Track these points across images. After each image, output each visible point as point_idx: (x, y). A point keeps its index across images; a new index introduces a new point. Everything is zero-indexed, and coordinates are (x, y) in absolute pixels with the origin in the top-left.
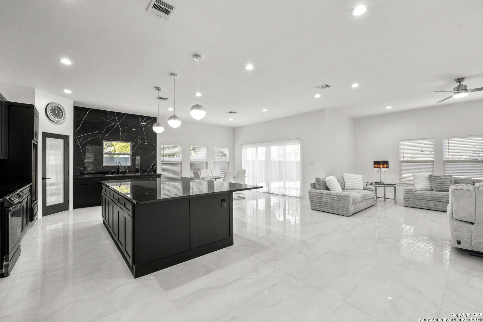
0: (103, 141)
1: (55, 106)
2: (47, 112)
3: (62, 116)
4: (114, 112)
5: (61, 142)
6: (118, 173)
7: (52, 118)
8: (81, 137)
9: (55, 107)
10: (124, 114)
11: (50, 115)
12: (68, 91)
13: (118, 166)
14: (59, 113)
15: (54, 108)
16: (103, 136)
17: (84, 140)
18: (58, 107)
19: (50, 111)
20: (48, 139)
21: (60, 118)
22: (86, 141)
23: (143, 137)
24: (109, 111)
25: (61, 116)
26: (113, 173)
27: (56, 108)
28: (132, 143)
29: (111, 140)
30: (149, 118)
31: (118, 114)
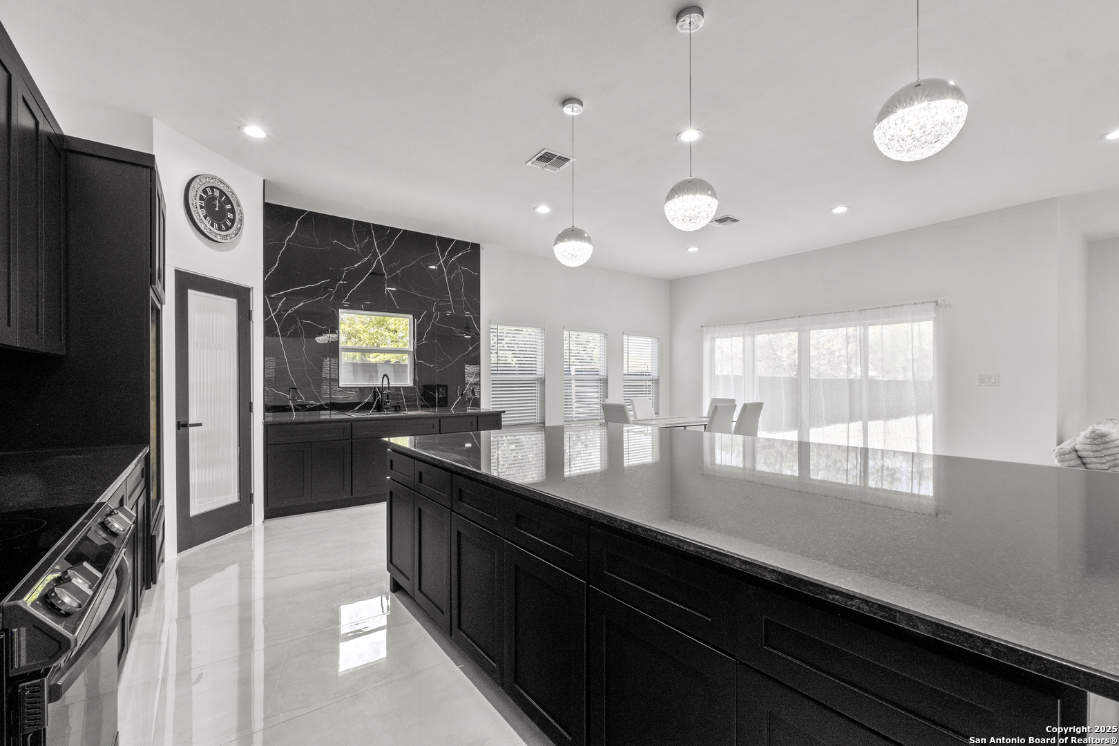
0: (340, 310)
1: (212, 188)
2: (191, 202)
3: (233, 221)
4: (367, 225)
5: (231, 304)
6: (379, 408)
7: (205, 224)
8: (280, 298)
9: (213, 192)
10: (395, 231)
11: (199, 214)
12: (255, 131)
13: (379, 388)
14: (223, 212)
15: (210, 193)
16: (340, 296)
17: (284, 308)
18: (222, 193)
19: (199, 202)
20: (192, 294)
21: (228, 228)
22: (293, 309)
23: (446, 302)
24: (356, 221)
25: (229, 224)
26: (367, 407)
27: (217, 194)
28: (416, 317)
29: (362, 310)
30: (461, 245)
31: (380, 229)
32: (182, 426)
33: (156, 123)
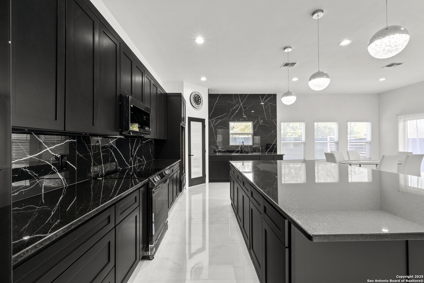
0: (230, 122)
1: (196, 95)
2: (191, 100)
3: (200, 102)
4: (237, 95)
5: (200, 124)
6: (241, 152)
7: (194, 104)
8: (214, 120)
9: (196, 96)
10: (246, 95)
11: (193, 102)
12: (204, 79)
13: (241, 146)
14: (198, 100)
15: (195, 96)
16: (229, 118)
17: (215, 122)
18: (198, 95)
19: (193, 99)
20: (192, 122)
21: (199, 104)
22: (217, 123)
23: (264, 116)
24: (234, 94)
25: (200, 103)
26: (238, 152)
27: (197, 96)
28: (254, 122)
29: (236, 121)
30: (269, 95)
31: (241, 95)
32: (190, 155)
33: (184, 82)
